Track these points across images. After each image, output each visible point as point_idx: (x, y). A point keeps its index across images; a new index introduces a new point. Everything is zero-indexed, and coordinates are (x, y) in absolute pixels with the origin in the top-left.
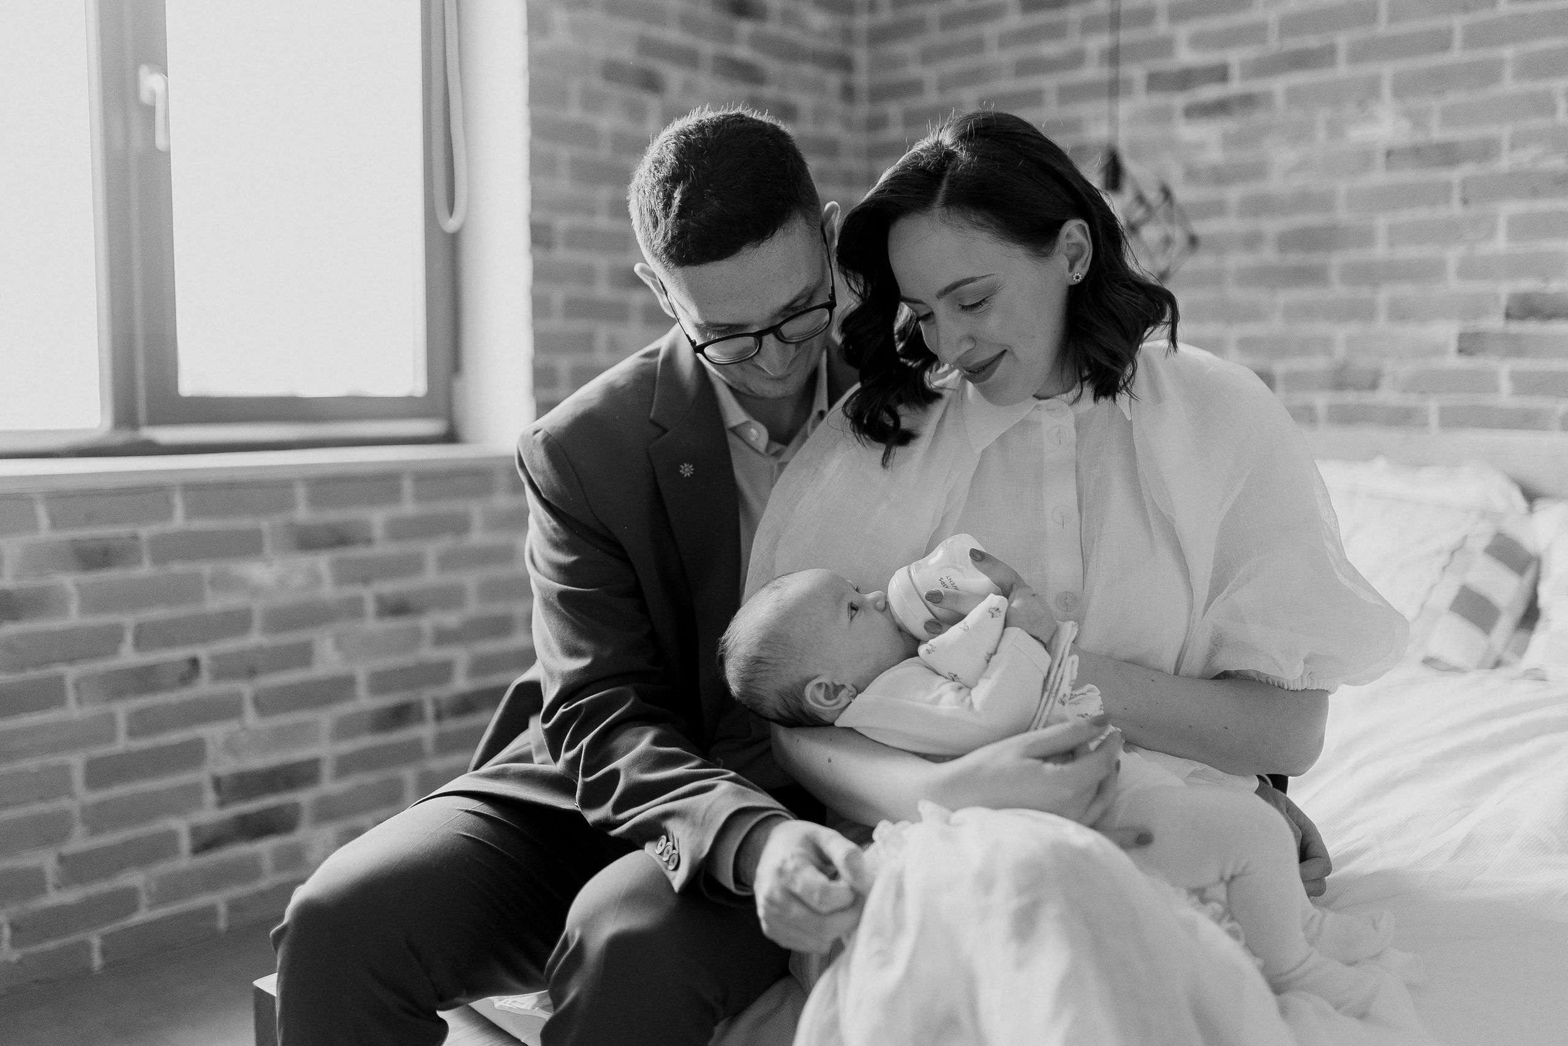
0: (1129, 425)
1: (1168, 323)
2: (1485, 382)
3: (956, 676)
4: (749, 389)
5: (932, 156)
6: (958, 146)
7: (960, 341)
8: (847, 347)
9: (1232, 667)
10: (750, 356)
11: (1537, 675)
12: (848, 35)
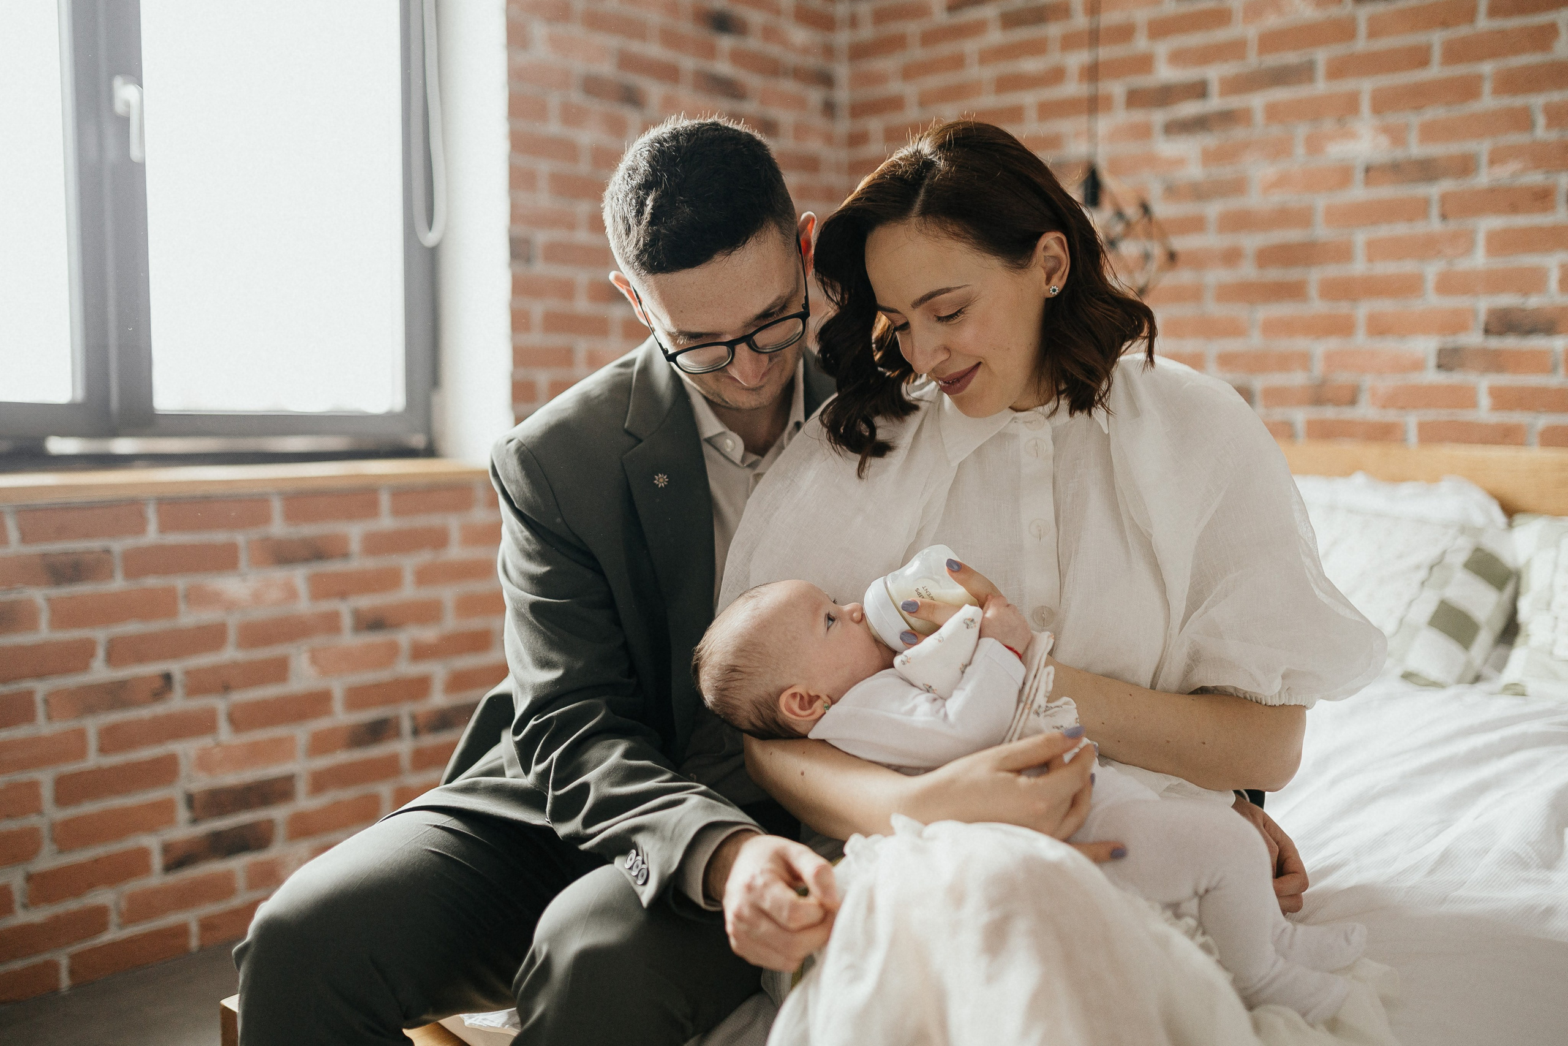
0: (1107, 438)
1: (1145, 338)
2: (1465, 398)
3: (930, 687)
4: (723, 399)
5: (910, 164)
6: (937, 155)
7: (935, 351)
8: (824, 356)
9: (1210, 683)
10: (723, 365)
11: (1516, 690)
12: (829, 51)
